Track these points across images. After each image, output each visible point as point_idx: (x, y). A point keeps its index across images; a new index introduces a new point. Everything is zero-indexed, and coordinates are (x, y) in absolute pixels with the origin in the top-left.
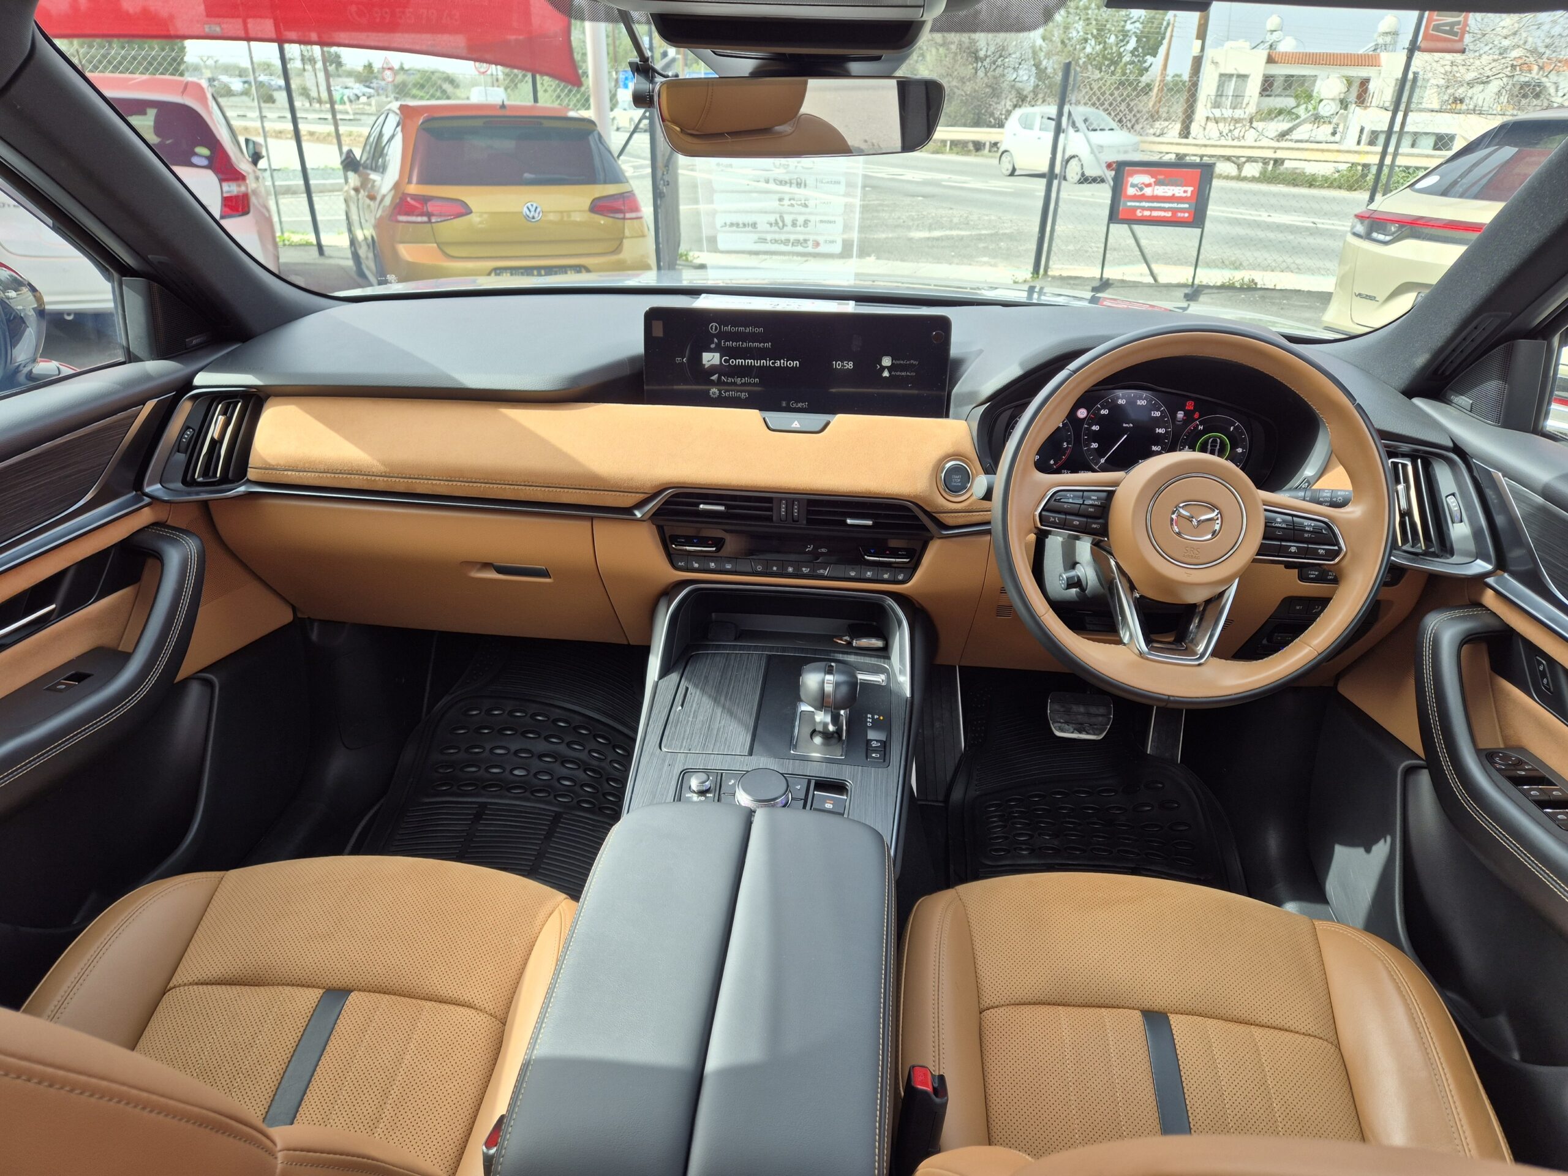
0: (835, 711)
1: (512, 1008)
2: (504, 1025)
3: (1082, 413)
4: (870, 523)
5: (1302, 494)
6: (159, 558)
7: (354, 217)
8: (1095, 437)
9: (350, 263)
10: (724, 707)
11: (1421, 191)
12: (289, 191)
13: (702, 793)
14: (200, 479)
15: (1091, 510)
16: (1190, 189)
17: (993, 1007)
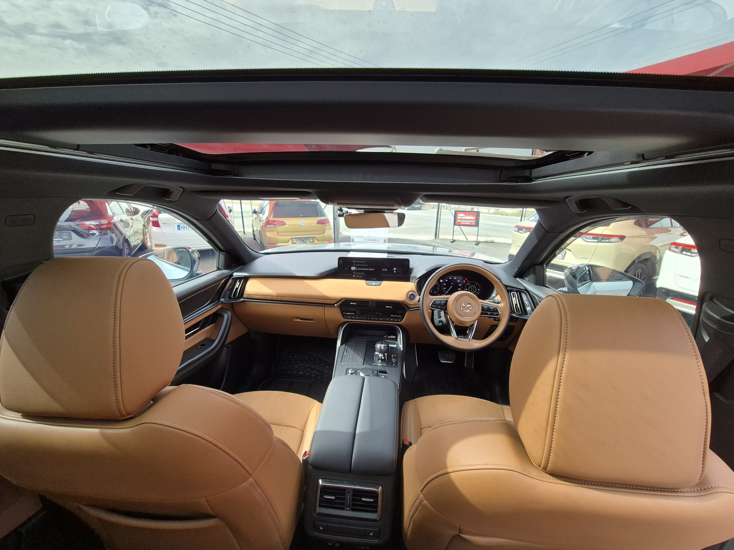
0: (384, 354)
1: (306, 427)
2: (303, 432)
3: (441, 281)
4: (392, 307)
5: (491, 300)
6: (223, 316)
7: (254, 224)
8: (445, 286)
9: (252, 236)
10: (356, 353)
11: (530, 221)
12: (237, 217)
13: (352, 374)
14: (233, 297)
15: (443, 304)
16: (474, 217)
17: (424, 428)
